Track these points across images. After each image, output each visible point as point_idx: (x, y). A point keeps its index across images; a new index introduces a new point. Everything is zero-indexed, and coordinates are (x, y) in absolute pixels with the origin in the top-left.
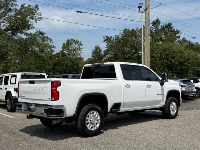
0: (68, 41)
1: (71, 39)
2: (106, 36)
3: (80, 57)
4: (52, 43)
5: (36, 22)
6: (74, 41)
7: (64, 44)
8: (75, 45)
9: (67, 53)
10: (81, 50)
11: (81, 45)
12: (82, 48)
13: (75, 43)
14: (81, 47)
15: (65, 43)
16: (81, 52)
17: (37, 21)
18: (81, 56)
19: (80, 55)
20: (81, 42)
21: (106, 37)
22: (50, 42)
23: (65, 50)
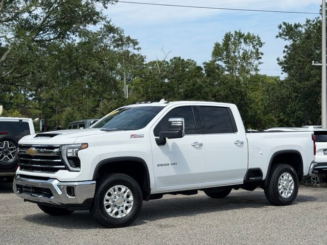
0: (228, 37)
1: (236, 32)
2: (285, 24)
3: (257, 75)
4: (138, 49)
5: (106, 8)
6: (240, 35)
7: (217, 45)
8: (245, 47)
9: (224, 65)
10: (260, 58)
11: (261, 44)
12: (262, 54)
13: (245, 42)
14: (260, 50)
15: (221, 42)
16: (260, 63)
17: (106, 5)
18: (259, 73)
19: (256, 70)
20: (259, 38)
21: (284, 26)
22: (135, 49)
23: (219, 60)
